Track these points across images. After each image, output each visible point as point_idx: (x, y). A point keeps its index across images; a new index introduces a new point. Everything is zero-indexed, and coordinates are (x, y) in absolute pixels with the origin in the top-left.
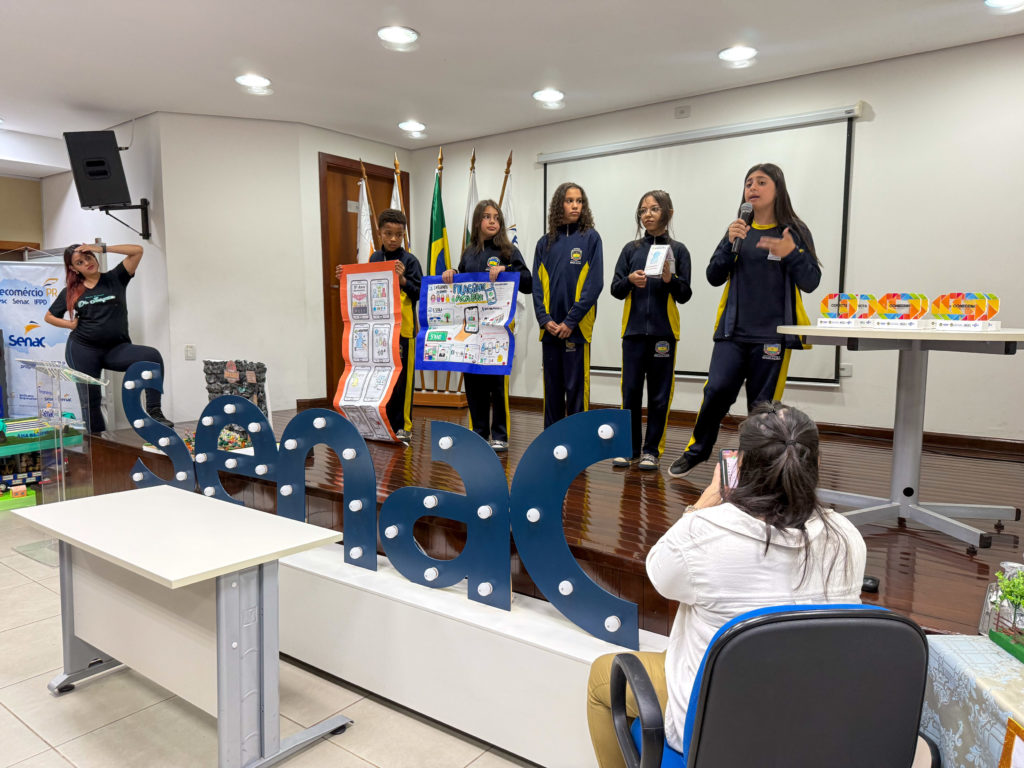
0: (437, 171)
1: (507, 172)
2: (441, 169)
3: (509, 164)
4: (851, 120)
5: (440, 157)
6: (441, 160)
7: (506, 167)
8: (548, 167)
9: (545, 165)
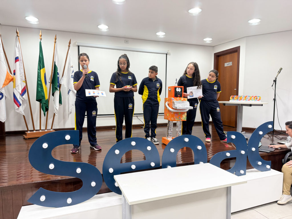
1: (69, 46)
2: (41, 39)
3: (70, 43)
5: (40, 34)
6: (41, 35)
7: (68, 44)
8: (80, 47)
9: (79, 46)
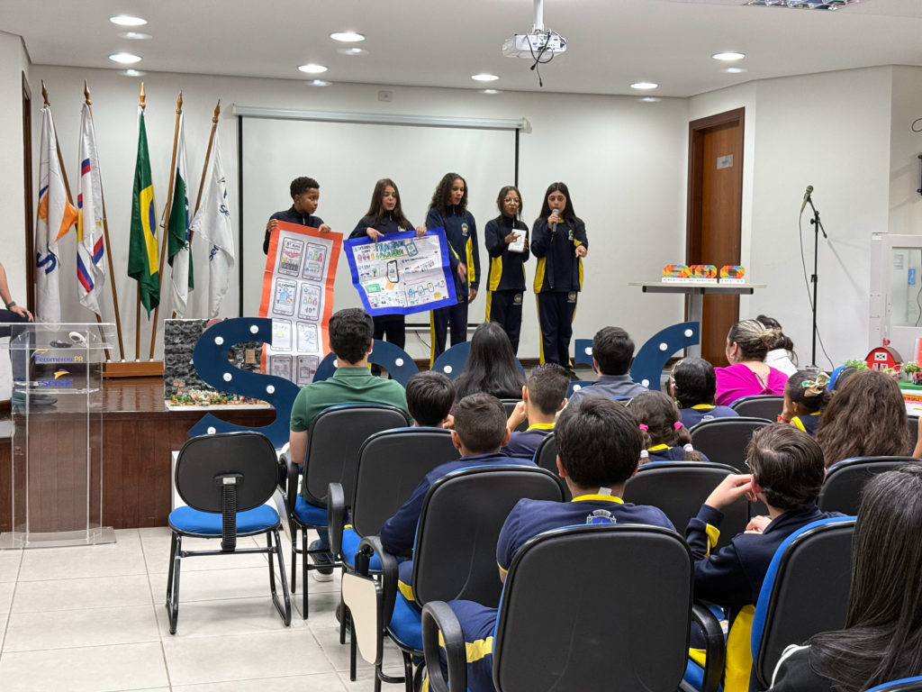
0: (140, 109)
3: (217, 112)
4: (517, 130)
5: (142, 94)
6: (144, 97)
7: (213, 116)
8: (244, 119)
9: (240, 118)
